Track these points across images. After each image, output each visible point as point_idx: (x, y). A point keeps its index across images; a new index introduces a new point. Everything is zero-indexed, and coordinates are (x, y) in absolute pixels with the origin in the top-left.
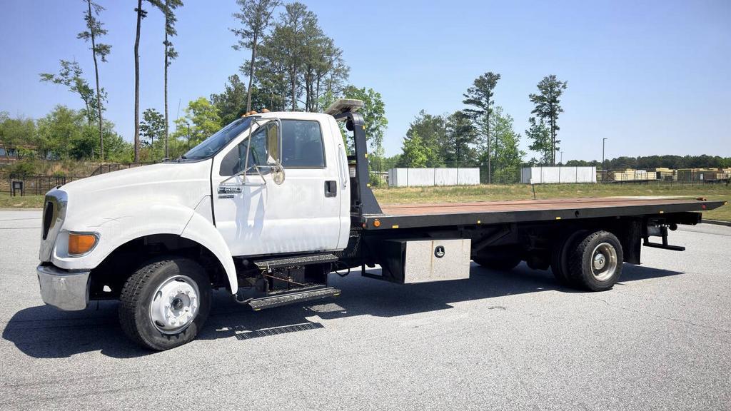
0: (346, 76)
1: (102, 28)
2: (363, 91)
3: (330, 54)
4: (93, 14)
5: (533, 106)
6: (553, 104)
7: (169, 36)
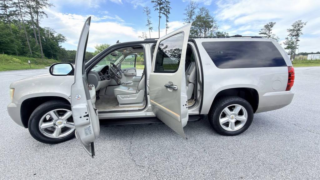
0: (217, 29)
1: (151, 23)
2: (222, 33)
3: (212, 22)
4: (149, 19)
5: (289, 33)
6: (298, 31)
7: (167, 23)
